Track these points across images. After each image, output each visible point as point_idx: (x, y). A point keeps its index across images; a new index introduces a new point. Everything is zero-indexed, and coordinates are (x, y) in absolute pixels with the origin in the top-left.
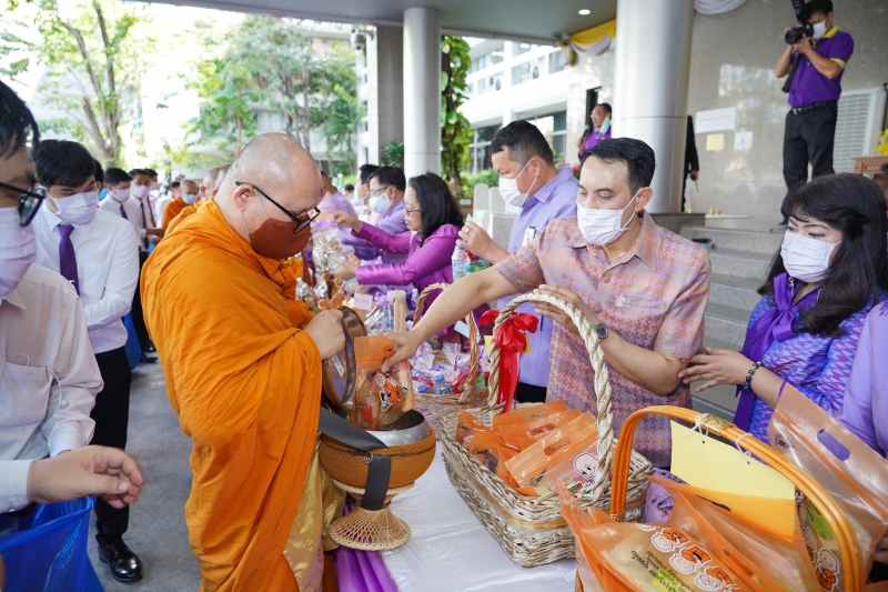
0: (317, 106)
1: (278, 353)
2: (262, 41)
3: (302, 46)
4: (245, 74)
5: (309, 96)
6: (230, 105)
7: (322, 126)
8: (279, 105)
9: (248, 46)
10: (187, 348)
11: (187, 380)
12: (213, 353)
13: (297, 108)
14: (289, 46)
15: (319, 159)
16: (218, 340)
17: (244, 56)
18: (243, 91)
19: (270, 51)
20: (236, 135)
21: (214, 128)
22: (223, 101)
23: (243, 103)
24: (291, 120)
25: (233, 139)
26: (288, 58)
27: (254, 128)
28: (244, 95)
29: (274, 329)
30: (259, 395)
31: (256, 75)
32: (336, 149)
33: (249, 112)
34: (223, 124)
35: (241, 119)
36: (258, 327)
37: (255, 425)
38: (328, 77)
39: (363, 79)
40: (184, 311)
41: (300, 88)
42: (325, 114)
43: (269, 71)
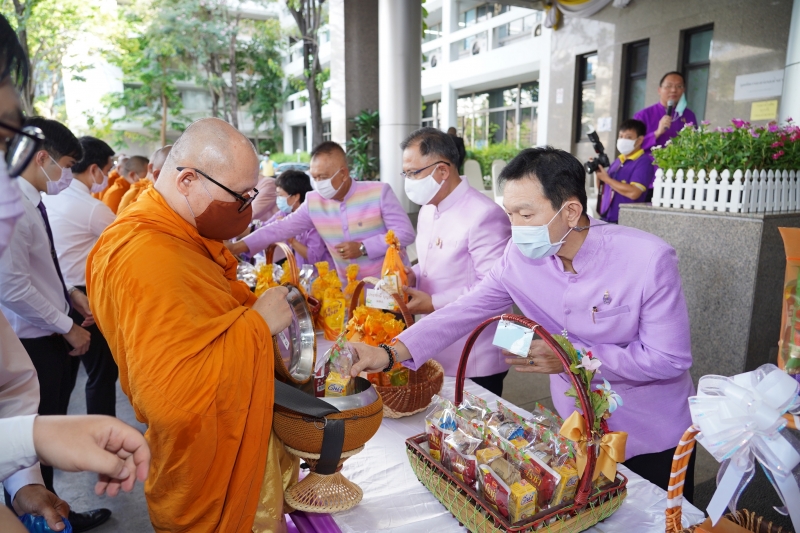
0: (243, 84)
1: (230, 333)
2: (187, 17)
3: (228, 23)
4: (170, 50)
5: (237, 75)
6: (154, 84)
7: (248, 104)
8: (205, 83)
9: (173, 20)
10: (141, 333)
11: (142, 366)
12: (168, 338)
13: (224, 86)
14: (215, 22)
16: (172, 324)
17: (168, 32)
18: (167, 70)
19: (197, 26)
20: (162, 113)
21: (138, 105)
22: (148, 78)
23: (169, 81)
24: (217, 97)
25: (159, 118)
26: (214, 34)
27: (181, 107)
29: (224, 310)
30: (216, 375)
31: (181, 53)
32: (263, 127)
33: (175, 90)
34: (148, 101)
35: (166, 98)
36: (209, 308)
37: (214, 404)
38: (254, 55)
39: (288, 59)
40: (137, 298)
41: (225, 68)
42: (251, 92)
43: (195, 48)
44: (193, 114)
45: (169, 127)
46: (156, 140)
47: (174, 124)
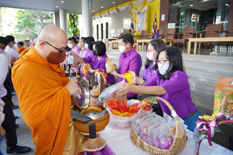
1: (55, 95)
4: (30, 15)
5: (47, 20)
6: (26, 22)
8: (39, 23)
13: (44, 24)
16: (32, 93)
17: (29, 11)
18: (30, 18)
20: (28, 30)
21: (22, 27)
23: (30, 22)
25: (28, 31)
27: (34, 28)
29: (55, 87)
31: (33, 15)
33: (32, 24)
34: (25, 27)
35: (30, 26)
40: (21, 84)
41: (45, 18)
43: (36, 15)
44: (37, 30)
45: (31, 33)
46: (27, 37)
47: (32, 33)
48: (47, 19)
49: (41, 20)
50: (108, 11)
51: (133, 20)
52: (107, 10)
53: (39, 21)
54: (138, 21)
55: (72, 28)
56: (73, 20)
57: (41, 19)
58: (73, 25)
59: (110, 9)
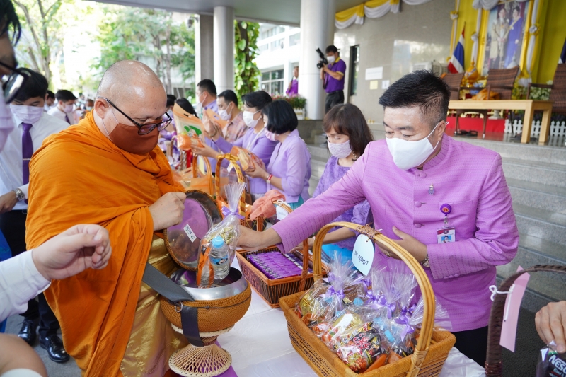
0: (176, 53)
2: (140, 13)
3: (165, 16)
4: (130, 32)
5: (170, 47)
6: (120, 52)
7: (180, 66)
8: (151, 53)
9: (132, 15)
13: (162, 55)
14: (157, 16)
15: (177, 87)
17: (129, 21)
18: (129, 43)
19: (146, 18)
22: (117, 48)
23: (130, 49)
24: (159, 63)
26: (156, 23)
28: (131, 45)
31: (137, 33)
33: (134, 56)
41: (165, 42)
42: (181, 59)
43: (145, 31)
48: (170, 44)
49: (156, 46)
50: (364, 10)
51: (463, 33)
52: (358, 7)
53: (152, 48)
54: (493, 35)
55: (240, 64)
56: (244, 42)
57: (155, 43)
58: (244, 54)
59: (368, 3)
